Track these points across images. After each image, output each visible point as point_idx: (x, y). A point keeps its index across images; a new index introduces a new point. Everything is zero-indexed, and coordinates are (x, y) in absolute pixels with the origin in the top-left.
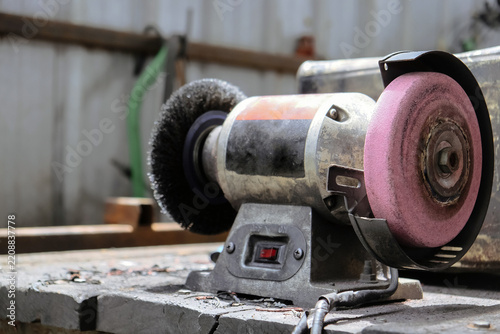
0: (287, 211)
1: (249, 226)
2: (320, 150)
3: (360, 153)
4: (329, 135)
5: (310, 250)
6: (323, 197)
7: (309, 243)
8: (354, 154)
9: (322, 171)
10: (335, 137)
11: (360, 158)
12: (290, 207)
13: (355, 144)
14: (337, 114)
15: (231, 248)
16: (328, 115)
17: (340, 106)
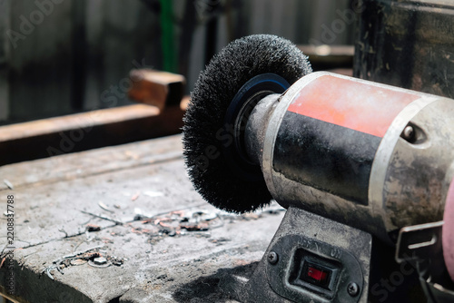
0: (343, 231)
1: (297, 237)
2: (389, 180)
3: (438, 187)
4: (402, 162)
5: (367, 288)
6: (388, 230)
7: (367, 279)
8: (431, 189)
9: (390, 205)
10: (409, 165)
11: (438, 193)
12: (347, 227)
13: (433, 176)
14: (413, 134)
15: (274, 258)
16: (403, 135)
17: (417, 123)
